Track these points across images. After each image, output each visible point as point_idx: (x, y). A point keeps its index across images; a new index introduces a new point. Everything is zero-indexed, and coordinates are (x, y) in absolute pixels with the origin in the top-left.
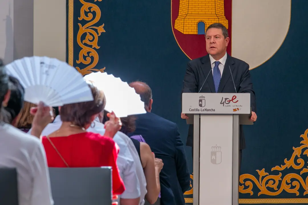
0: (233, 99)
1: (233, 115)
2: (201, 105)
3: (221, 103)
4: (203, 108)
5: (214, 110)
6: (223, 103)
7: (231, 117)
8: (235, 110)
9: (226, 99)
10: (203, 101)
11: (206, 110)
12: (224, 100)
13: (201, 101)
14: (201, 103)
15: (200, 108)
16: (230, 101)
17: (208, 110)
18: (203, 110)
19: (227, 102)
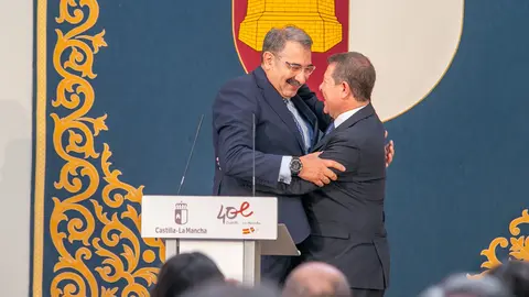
0: (242, 210)
1: (244, 240)
2: (178, 221)
3: (219, 217)
4: (182, 227)
5: (205, 231)
6: (223, 217)
7: (241, 245)
8: (246, 231)
9: (229, 209)
10: (184, 213)
11: (188, 230)
12: (224, 211)
13: (178, 212)
14: (178, 216)
15: (177, 227)
16: (236, 213)
17: (193, 231)
18: (184, 231)
19: (230, 215)
